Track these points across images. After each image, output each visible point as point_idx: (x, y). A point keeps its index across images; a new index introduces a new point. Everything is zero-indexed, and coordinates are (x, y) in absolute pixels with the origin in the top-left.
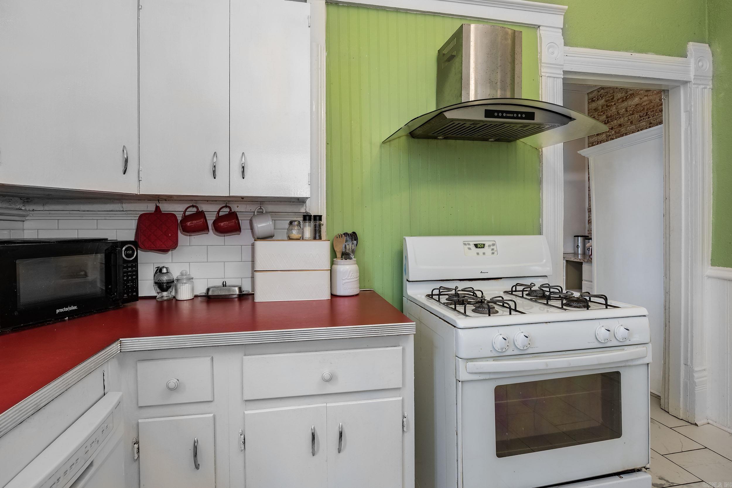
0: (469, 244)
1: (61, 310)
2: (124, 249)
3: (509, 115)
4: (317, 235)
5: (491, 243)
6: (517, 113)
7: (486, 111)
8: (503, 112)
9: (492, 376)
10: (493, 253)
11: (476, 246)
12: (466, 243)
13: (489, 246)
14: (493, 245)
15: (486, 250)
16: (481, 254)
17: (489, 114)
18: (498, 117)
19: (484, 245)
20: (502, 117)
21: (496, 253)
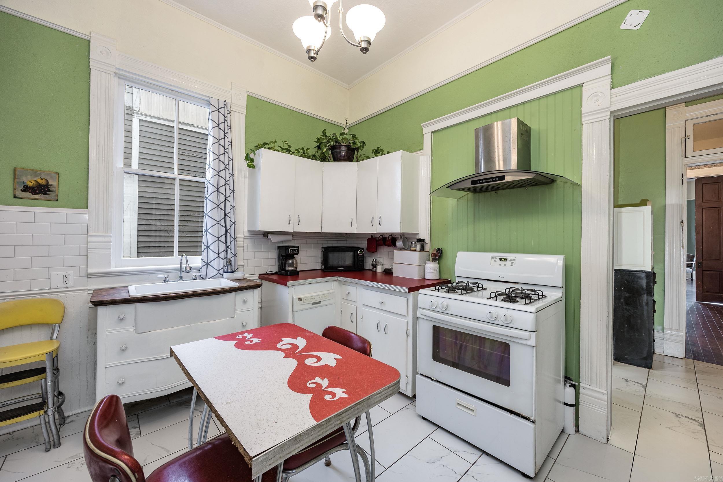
0: (496, 258)
1: (339, 268)
2: (359, 250)
3: (487, 181)
4: (422, 249)
5: (512, 258)
6: (492, 178)
7: (472, 181)
8: (482, 180)
9: (430, 319)
10: (512, 265)
11: (501, 259)
12: (494, 257)
13: (510, 260)
14: (514, 260)
15: (508, 263)
16: (503, 265)
17: (473, 183)
18: (480, 183)
19: (507, 259)
20: (483, 183)
21: (514, 265)
